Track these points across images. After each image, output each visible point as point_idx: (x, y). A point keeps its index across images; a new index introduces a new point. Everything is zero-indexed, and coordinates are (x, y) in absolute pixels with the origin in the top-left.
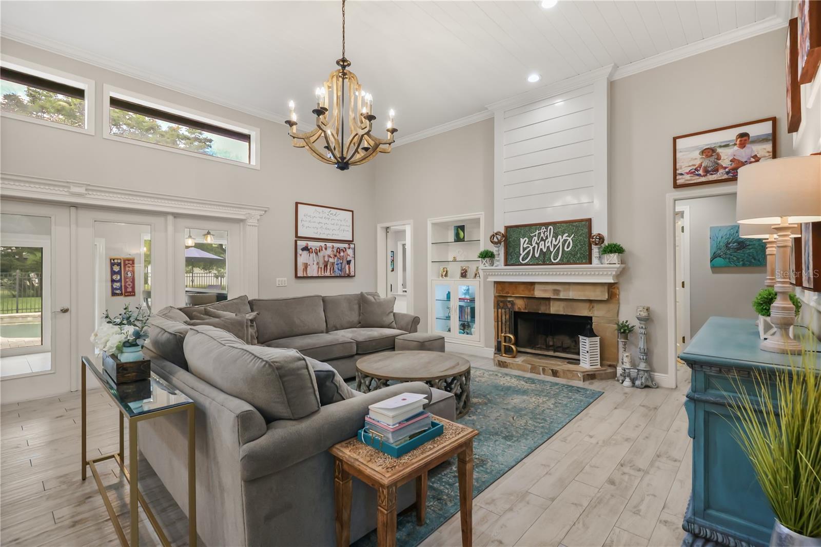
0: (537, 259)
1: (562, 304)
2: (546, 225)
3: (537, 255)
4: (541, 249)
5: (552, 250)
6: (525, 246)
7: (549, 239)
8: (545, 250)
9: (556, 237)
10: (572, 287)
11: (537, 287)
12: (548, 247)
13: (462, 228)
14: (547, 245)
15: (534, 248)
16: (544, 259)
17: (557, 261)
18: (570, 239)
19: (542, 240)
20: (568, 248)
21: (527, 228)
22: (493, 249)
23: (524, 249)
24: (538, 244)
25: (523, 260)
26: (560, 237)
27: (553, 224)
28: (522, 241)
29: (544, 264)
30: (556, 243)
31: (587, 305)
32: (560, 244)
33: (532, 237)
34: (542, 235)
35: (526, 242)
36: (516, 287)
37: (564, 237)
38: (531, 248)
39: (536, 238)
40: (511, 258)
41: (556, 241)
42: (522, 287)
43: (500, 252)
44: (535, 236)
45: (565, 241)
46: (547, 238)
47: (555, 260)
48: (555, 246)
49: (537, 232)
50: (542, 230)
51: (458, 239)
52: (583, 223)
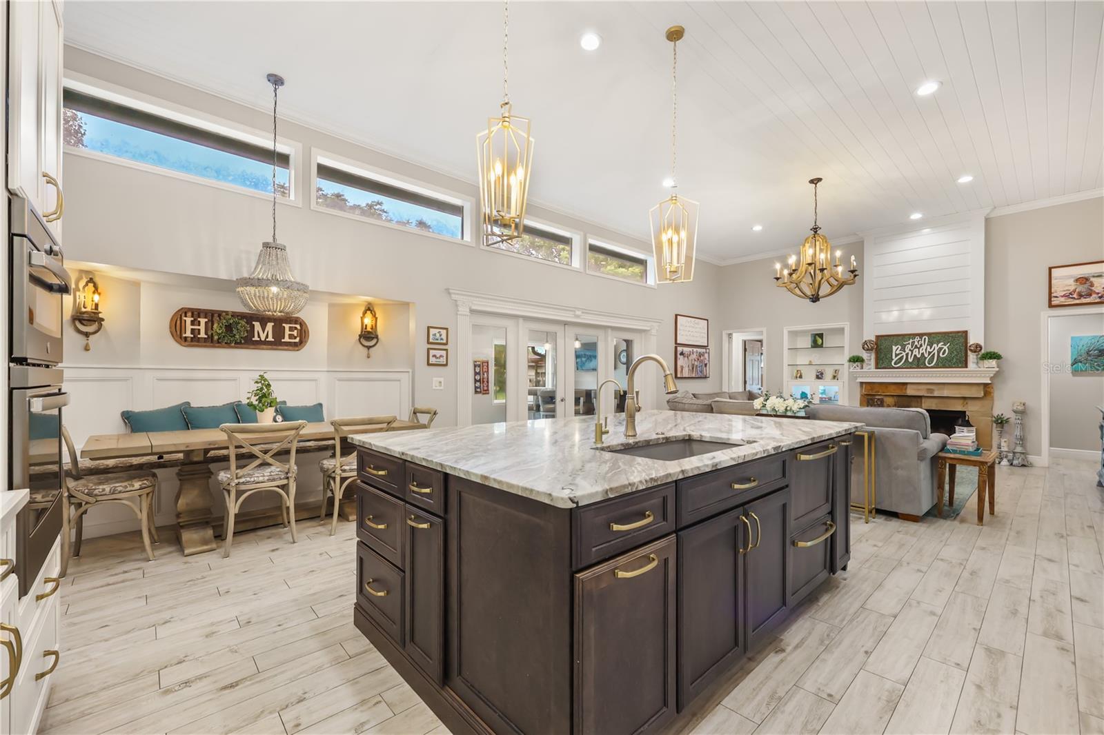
0: (911, 363)
1: (935, 401)
2: (921, 335)
3: (910, 360)
4: (915, 355)
5: (926, 356)
6: (897, 352)
7: (924, 347)
8: (919, 356)
9: (931, 344)
10: (946, 386)
11: (909, 386)
12: (923, 354)
13: (821, 336)
14: (921, 352)
15: (907, 355)
16: (919, 363)
17: (930, 366)
18: (945, 347)
19: (916, 347)
20: (943, 354)
21: (900, 338)
22: (865, 355)
23: (896, 355)
24: (912, 351)
25: (895, 364)
26: (935, 345)
27: (929, 335)
28: (894, 348)
29: (918, 367)
30: (931, 351)
31: (961, 401)
32: (936, 351)
33: (906, 345)
34: (916, 343)
35: (899, 349)
36: (887, 387)
37: (940, 345)
38: (904, 354)
39: (910, 346)
40: (883, 360)
41: (931, 348)
42: (893, 387)
43: (870, 358)
44: (909, 344)
45: (941, 349)
46: (921, 346)
47: (929, 364)
48: (930, 353)
49: (911, 341)
50: (917, 339)
51: (815, 345)
52: (960, 334)
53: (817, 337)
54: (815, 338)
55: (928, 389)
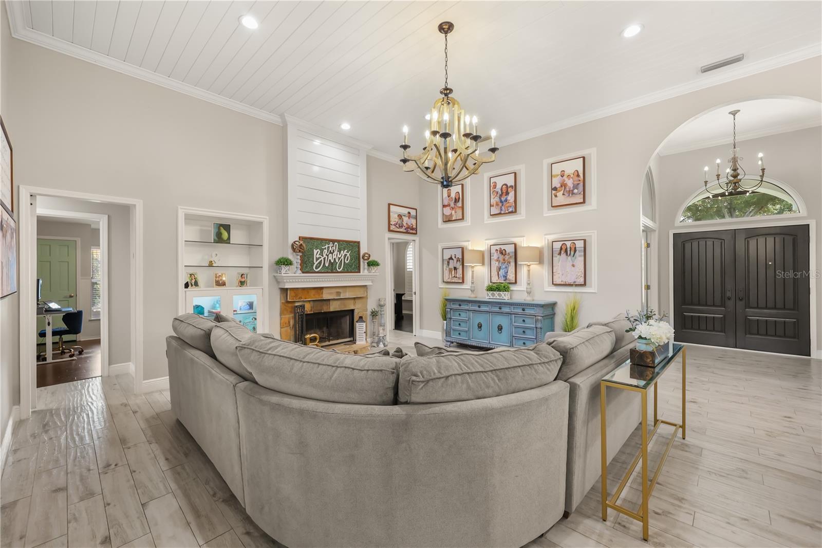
0: (327, 268)
1: (338, 303)
2: (333, 241)
3: (327, 265)
4: (330, 260)
5: (337, 261)
6: (318, 256)
7: (335, 253)
8: (332, 261)
9: (339, 251)
10: (348, 289)
11: (325, 291)
12: (335, 259)
13: (227, 228)
14: (334, 257)
15: (324, 259)
16: (331, 268)
17: (340, 270)
18: (348, 254)
19: (331, 253)
20: (347, 260)
21: (319, 242)
22: (291, 256)
23: (317, 260)
24: (328, 256)
25: (316, 269)
26: (342, 252)
27: (338, 241)
28: (315, 252)
29: (332, 272)
30: (340, 257)
31: (352, 301)
32: (343, 257)
33: (323, 249)
34: (330, 249)
35: (319, 253)
36: (308, 292)
37: (345, 253)
38: (322, 258)
39: (326, 251)
40: (306, 266)
41: (340, 254)
42: (313, 292)
43: (296, 259)
44: (325, 249)
45: (346, 255)
46: (334, 252)
47: (339, 269)
48: (339, 258)
49: (327, 246)
50: (331, 245)
51: (219, 239)
52: (356, 244)
53: (222, 228)
54: (219, 229)
55: (337, 292)
